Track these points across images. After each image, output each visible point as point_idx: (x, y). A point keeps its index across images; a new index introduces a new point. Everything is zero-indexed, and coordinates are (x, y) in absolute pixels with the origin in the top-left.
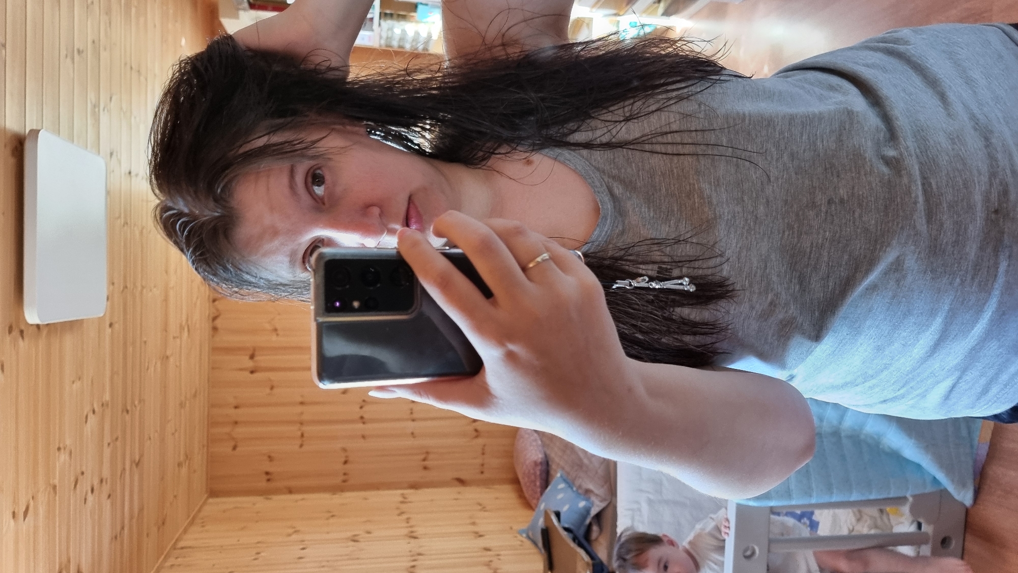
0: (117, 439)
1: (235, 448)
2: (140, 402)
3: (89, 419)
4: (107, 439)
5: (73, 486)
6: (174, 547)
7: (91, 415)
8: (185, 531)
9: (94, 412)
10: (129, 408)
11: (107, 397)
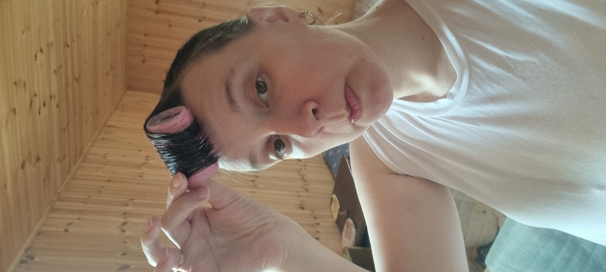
0: (61, 67)
1: (144, 62)
2: (77, 37)
3: (38, 55)
4: (54, 67)
5: (28, 106)
6: (104, 126)
7: (39, 54)
8: (111, 114)
9: (41, 51)
10: (69, 43)
11: (52, 38)
